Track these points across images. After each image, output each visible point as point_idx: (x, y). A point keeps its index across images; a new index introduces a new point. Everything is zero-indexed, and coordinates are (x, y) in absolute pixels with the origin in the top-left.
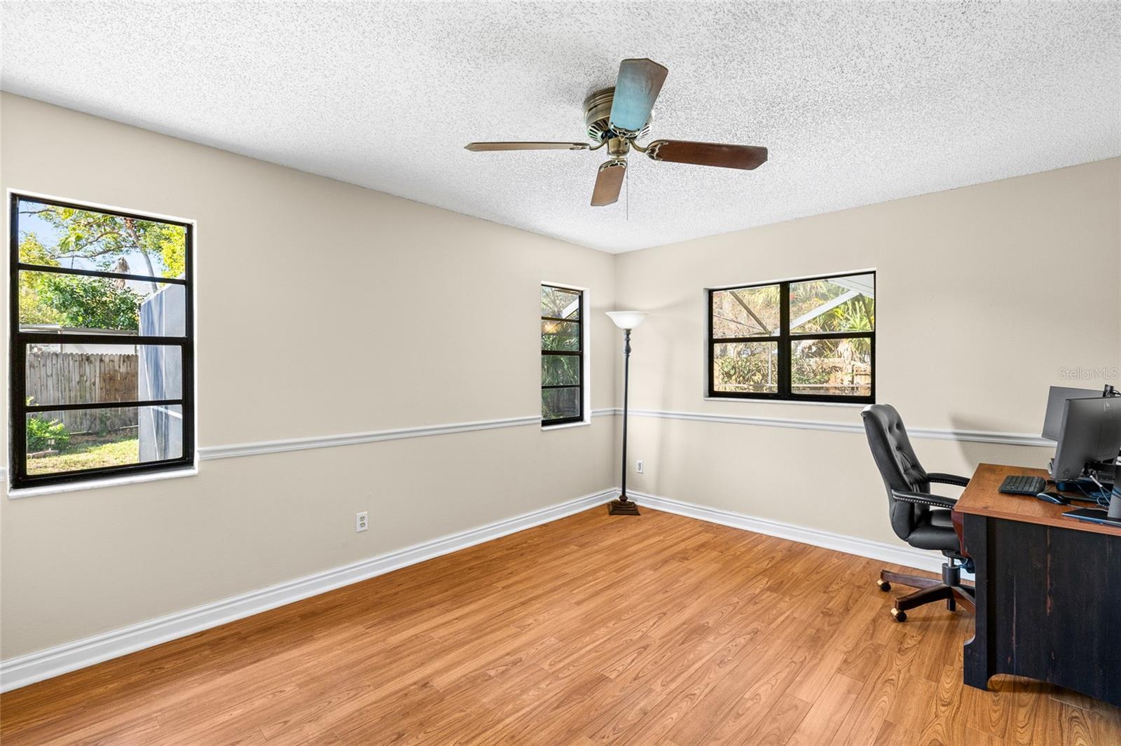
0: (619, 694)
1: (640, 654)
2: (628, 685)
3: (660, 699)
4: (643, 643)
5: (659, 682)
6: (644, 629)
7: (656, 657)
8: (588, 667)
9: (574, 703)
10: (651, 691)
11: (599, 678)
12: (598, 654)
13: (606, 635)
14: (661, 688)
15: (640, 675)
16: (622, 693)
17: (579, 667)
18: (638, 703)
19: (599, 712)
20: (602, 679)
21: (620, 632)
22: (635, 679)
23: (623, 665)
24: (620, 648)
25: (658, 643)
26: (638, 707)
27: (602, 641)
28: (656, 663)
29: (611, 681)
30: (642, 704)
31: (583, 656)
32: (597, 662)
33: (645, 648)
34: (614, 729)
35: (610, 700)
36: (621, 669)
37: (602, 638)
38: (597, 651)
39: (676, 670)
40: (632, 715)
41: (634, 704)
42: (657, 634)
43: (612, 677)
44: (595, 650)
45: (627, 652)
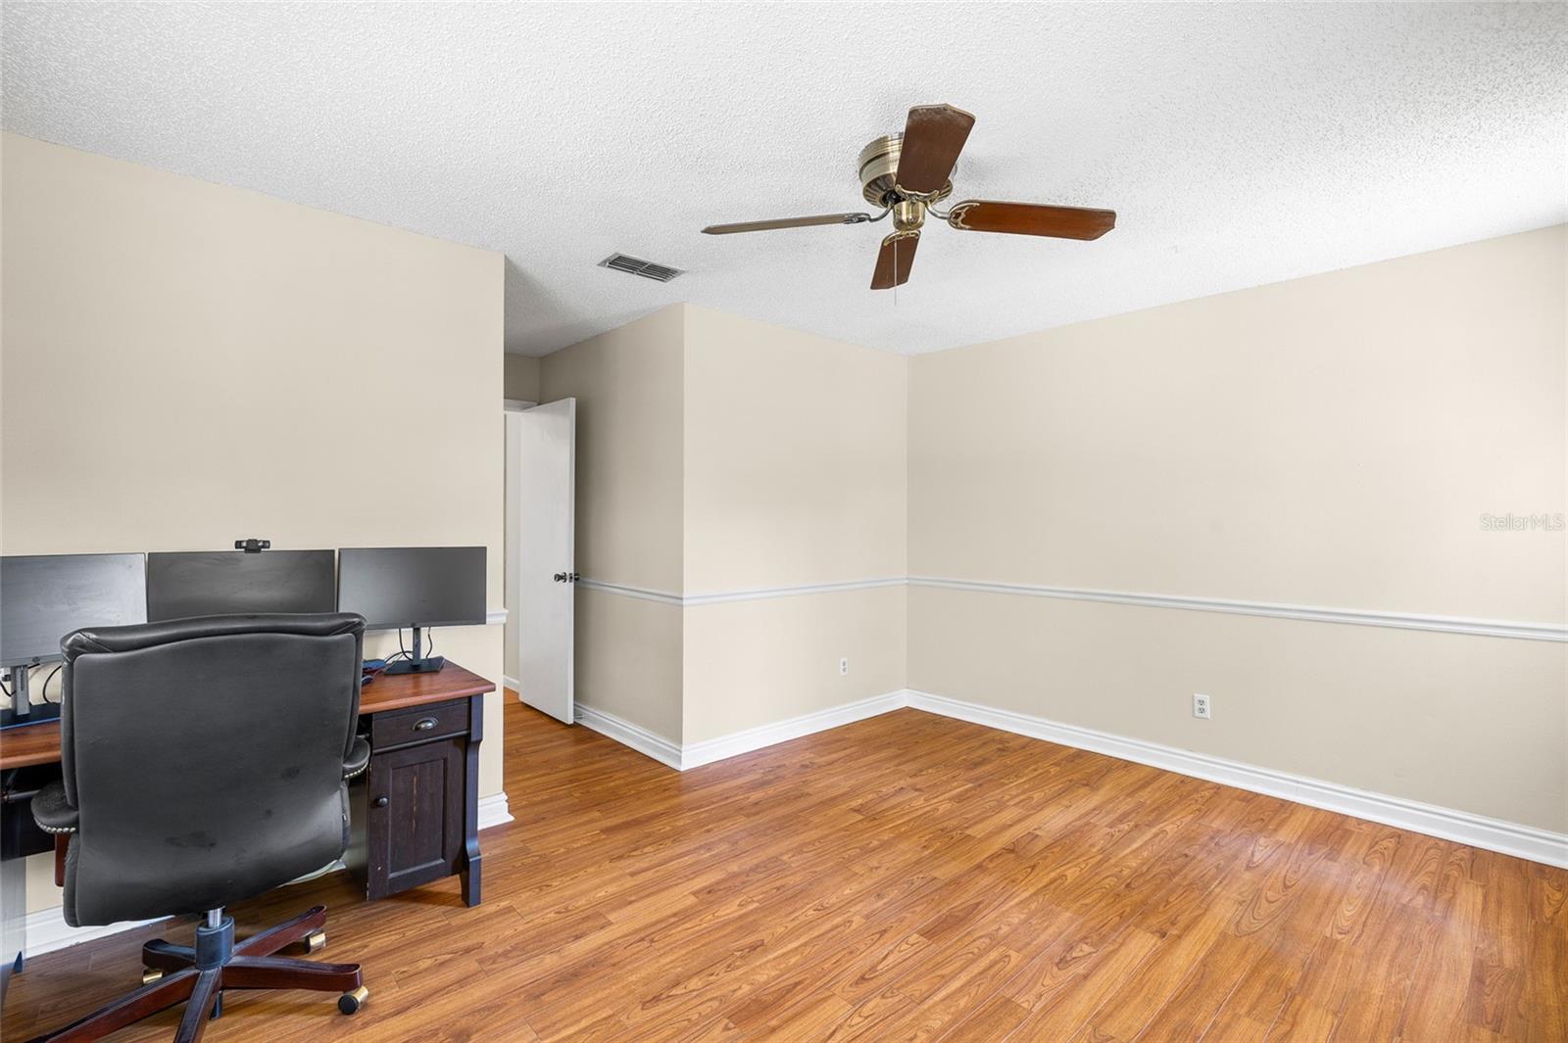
0: (908, 915)
1: (873, 968)
2: (895, 925)
3: (858, 907)
4: (865, 987)
5: (854, 926)
6: (857, 1019)
7: (847, 962)
8: (951, 950)
9: (960, 908)
10: (867, 917)
11: (933, 935)
12: (939, 973)
13: (929, 1009)
14: (854, 919)
15: (878, 936)
16: (904, 915)
17: (965, 951)
18: (885, 904)
19: (930, 897)
20: (930, 933)
21: (903, 1016)
22: (885, 931)
23: (900, 952)
24: (904, 981)
25: (837, 990)
26: (885, 900)
27: (937, 998)
28: (851, 953)
29: (918, 932)
30: (880, 903)
31: (962, 969)
32: (939, 959)
33: (863, 979)
34: (912, 884)
35: (918, 909)
36: (904, 946)
37: (934, 1006)
38: (943, 977)
39: (826, 940)
40: (893, 893)
41: (891, 903)
42: (835, 1009)
43: (916, 936)
44: (946, 980)
45: (891, 974)
